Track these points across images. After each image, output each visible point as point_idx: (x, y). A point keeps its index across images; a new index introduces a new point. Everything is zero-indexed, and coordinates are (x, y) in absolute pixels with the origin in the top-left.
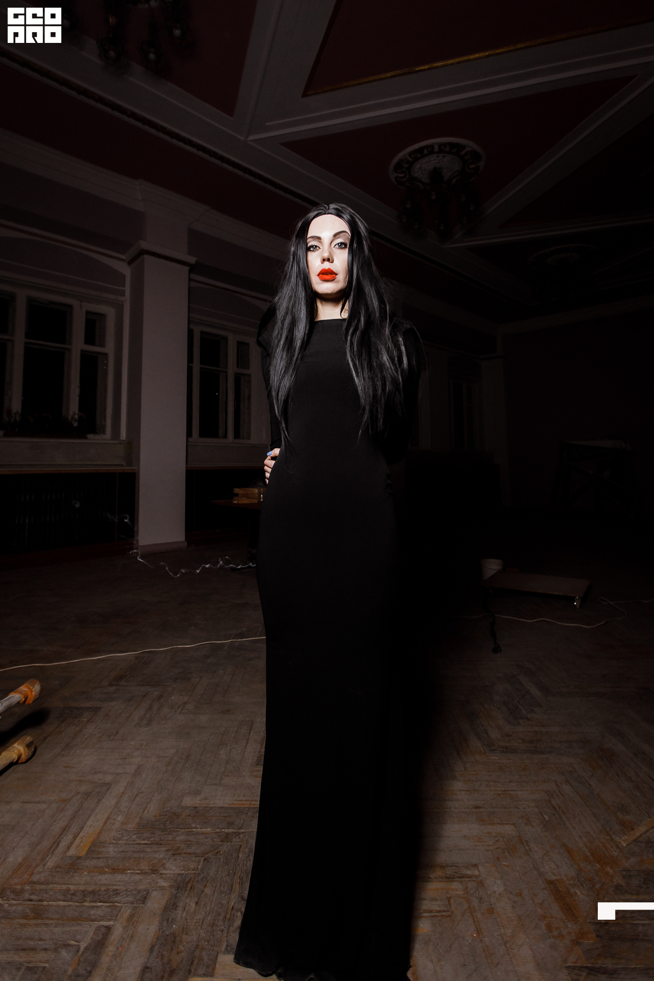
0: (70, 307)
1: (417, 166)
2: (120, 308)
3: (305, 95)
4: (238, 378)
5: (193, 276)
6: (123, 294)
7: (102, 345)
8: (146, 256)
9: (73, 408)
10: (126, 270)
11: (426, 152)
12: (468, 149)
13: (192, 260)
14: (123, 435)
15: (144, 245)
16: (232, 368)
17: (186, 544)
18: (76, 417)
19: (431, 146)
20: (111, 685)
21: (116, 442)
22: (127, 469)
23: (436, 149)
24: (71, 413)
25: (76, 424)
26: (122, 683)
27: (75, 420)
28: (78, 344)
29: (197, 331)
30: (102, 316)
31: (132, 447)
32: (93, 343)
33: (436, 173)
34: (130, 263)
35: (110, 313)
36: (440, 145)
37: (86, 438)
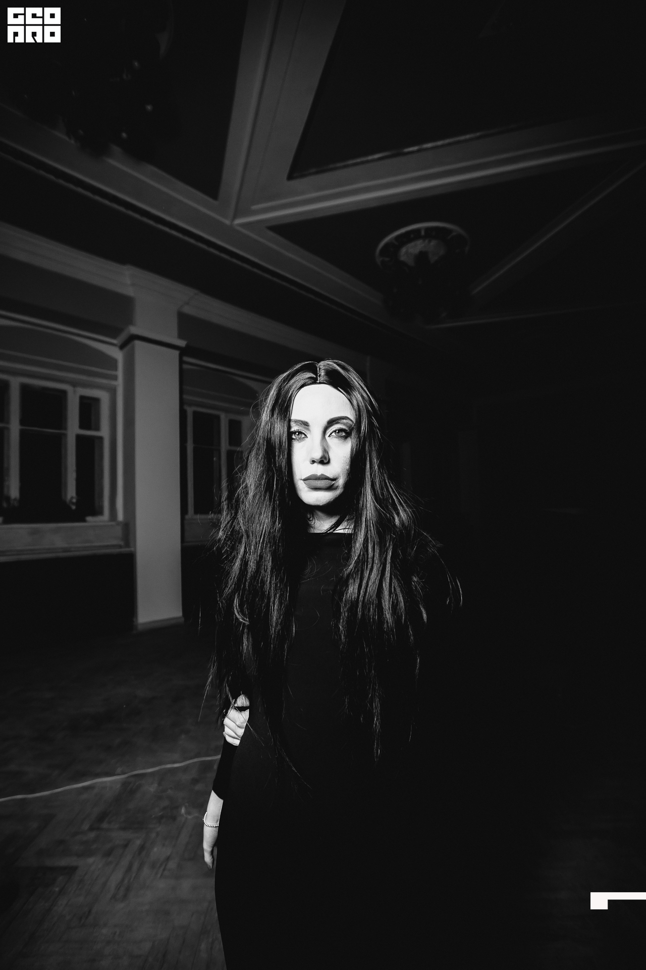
0: (64, 393)
1: (404, 250)
2: (113, 391)
3: (290, 177)
4: (230, 454)
5: (186, 359)
6: (115, 378)
7: (98, 428)
8: (137, 343)
9: (71, 492)
10: (118, 355)
11: (412, 236)
12: (454, 234)
13: (182, 343)
14: (120, 516)
15: (134, 330)
16: (224, 446)
17: (183, 620)
18: (74, 500)
19: (418, 231)
20: (91, 829)
21: (113, 523)
22: (125, 550)
23: (423, 233)
24: (69, 497)
25: (74, 507)
26: (105, 825)
27: (73, 503)
28: (73, 429)
29: (190, 410)
30: (97, 401)
31: (128, 529)
32: (89, 428)
33: (422, 256)
34: (122, 347)
35: (104, 396)
36: (427, 230)
37: (84, 521)
